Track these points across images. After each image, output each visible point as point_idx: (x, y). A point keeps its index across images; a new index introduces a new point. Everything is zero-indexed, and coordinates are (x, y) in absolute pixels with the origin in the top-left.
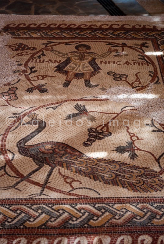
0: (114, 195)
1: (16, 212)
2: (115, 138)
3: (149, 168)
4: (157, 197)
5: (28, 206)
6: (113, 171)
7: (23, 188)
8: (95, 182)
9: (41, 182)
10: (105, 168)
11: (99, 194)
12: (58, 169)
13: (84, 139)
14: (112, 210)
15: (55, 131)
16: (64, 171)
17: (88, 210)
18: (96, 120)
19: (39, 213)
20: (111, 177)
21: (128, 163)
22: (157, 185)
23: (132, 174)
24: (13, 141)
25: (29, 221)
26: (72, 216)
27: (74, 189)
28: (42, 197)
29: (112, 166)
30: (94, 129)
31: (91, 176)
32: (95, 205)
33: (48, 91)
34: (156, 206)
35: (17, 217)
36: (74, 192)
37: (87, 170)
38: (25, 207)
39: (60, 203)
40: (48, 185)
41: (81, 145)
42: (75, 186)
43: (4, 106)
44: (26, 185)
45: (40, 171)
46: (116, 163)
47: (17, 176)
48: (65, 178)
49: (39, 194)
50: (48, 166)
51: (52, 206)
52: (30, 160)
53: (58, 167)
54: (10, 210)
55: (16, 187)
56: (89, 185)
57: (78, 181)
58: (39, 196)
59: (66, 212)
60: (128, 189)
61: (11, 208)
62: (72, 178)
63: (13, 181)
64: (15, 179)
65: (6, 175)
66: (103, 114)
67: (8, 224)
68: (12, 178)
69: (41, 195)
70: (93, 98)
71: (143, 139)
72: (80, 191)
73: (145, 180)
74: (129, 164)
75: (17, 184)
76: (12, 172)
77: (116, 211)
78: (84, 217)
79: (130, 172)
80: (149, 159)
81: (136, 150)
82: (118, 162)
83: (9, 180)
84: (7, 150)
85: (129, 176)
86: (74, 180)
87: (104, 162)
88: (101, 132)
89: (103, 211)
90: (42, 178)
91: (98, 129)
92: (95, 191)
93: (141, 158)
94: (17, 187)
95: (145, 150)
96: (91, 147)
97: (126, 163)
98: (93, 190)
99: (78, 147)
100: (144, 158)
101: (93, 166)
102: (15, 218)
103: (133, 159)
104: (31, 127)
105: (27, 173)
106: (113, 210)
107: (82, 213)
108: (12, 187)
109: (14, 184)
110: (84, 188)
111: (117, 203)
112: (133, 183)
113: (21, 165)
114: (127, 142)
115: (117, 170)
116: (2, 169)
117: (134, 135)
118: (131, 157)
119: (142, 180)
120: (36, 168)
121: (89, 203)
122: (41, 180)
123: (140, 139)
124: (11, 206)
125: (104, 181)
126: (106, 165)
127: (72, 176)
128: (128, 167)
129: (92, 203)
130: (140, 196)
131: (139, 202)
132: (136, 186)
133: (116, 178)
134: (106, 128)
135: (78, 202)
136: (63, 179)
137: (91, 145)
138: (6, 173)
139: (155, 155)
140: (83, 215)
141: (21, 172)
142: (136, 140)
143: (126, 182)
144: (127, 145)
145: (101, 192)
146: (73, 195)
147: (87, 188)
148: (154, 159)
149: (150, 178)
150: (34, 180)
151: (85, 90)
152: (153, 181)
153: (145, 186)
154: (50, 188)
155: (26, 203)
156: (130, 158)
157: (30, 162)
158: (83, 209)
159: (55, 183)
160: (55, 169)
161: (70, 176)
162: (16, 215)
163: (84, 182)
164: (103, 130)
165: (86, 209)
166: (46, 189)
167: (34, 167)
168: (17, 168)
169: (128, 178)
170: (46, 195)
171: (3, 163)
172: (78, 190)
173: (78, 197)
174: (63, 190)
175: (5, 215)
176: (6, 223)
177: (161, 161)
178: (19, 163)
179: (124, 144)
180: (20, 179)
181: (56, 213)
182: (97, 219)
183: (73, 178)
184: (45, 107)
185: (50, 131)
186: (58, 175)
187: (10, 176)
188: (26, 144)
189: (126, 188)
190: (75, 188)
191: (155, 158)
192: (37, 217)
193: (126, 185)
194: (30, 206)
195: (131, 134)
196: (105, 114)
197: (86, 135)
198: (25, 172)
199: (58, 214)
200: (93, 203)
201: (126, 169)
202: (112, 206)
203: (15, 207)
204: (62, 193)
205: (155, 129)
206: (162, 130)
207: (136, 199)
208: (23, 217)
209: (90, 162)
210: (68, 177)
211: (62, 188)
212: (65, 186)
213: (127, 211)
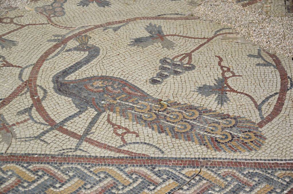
0: (185, 155)
1: (36, 173)
2: (199, 73)
3: (244, 117)
4: (249, 160)
5: (56, 165)
6: (189, 121)
7: (53, 139)
8: (159, 135)
9: (79, 132)
10: (178, 116)
11: (163, 152)
12: (107, 115)
13: (153, 74)
14: (179, 177)
15: (111, 61)
16: (117, 118)
17: (142, 175)
18: (174, 48)
19: (69, 176)
20: (184, 129)
21: (213, 110)
22: (252, 142)
23: (217, 125)
24: (48, 74)
25: (54, 187)
26: (117, 183)
27: (125, 143)
28: (78, 153)
29: (188, 114)
30: (170, 59)
31: (155, 126)
32: (154, 168)
33: (110, 4)
34: (247, 173)
35: (37, 181)
36: (126, 148)
37: (149, 118)
38: (50, 167)
39: (103, 163)
40: (88, 137)
41: (146, 81)
42: (129, 139)
43: (43, 24)
44: (58, 136)
45: (80, 117)
46: (195, 109)
47: (46, 123)
48: (116, 127)
49: (74, 149)
50: (93, 110)
51: (90, 167)
52: (69, 101)
53: (108, 112)
54: (29, 170)
55: (41, 139)
56: (150, 139)
57: (134, 133)
58: (74, 151)
59: (110, 176)
60: (207, 146)
61: (30, 167)
62: (126, 129)
63: (39, 129)
64: (42, 126)
65: (30, 121)
66: (186, 38)
67: (23, 190)
68: (39, 125)
69: (76, 150)
70: (176, 16)
71: (241, 76)
72: (134, 147)
73: (235, 135)
74: (215, 111)
75: (44, 133)
76: (39, 117)
77: (184, 178)
78: (135, 185)
79: (214, 123)
80: (246, 105)
81: (228, 91)
82: (198, 107)
83: (33, 128)
84: (38, 85)
85: (211, 128)
86: (128, 131)
87: (177, 107)
88: (179, 65)
89: (165, 177)
90: (81, 127)
91: (175, 60)
92: (156, 147)
93: (234, 103)
94: (43, 138)
95: (242, 91)
96: (161, 85)
97: (210, 109)
98: (154, 146)
99: (142, 85)
100: (238, 104)
101: (160, 113)
102: (34, 182)
103: (222, 104)
104: (77, 55)
105: (61, 120)
106: (181, 176)
107: (133, 179)
108: (36, 138)
109: (41, 134)
110: (142, 143)
111: (188, 167)
112: (216, 138)
113: (54, 107)
114: (215, 80)
115: (194, 120)
116: (26, 112)
117: (229, 69)
118: (219, 101)
119: (231, 134)
120: (76, 112)
121: (145, 166)
122: (80, 129)
123: (237, 76)
124: (30, 165)
125: (172, 133)
126: (180, 112)
127: (126, 126)
128: (212, 115)
129: (150, 164)
130: (224, 157)
131: (221, 166)
132: (219, 142)
133: (192, 130)
134: (187, 59)
135: (129, 163)
136: (112, 129)
137: (161, 83)
138: (31, 118)
139: (256, 99)
140: (134, 182)
141: (52, 118)
142: (230, 77)
143: (206, 137)
144: (216, 84)
145: (166, 150)
146: (124, 152)
147: (145, 143)
148: (253, 105)
149: (243, 132)
150: (69, 129)
151: (165, 3)
152: (248, 137)
153: (233, 143)
154: (91, 142)
155: (53, 161)
156: (217, 102)
157: (69, 104)
158: (135, 172)
159: (99, 135)
160: (103, 115)
161: (124, 126)
162: (36, 177)
163: (142, 134)
164: (183, 61)
165: (140, 174)
166: (84, 143)
167: (73, 110)
168: (47, 112)
169: (209, 131)
170: (83, 151)
171: (28, 104)
172: (132, 146)
173: (130, 156)
174: (110, 144)
175: (19, 177)
176: (20, 188)
177: (263, 107)
178: (52, 105)
179: (211, 82)
180: (49, 127)
181: (95, 177)
182: (154, 189)
183: (128, 128)
184: (103, 27)
185: (104, 61)
186: (106, 123)
187: (36, 122)
188: (66, 79)
189: (204, 145)
190: (128, 142)
191: (255, 102)
192: (66, 182)
193: (205, 140)
194: (58, 166)
195: (224, 68)
196: (190, 39)
197: (157, 68)
198: (58, 117)
199: (98, 179)
200: (152, 165)
201: (209, 118)
202: (180, 170)
203: (36, 166)
204: (108, 149)
205: (262, 62)
206: (272, 64)
207: (218, 162)
208: (45, 180)
209: (156, 107)
210: (120, 127)
211: (109, 142)
212: (113, 139)
213: (201, 178)
